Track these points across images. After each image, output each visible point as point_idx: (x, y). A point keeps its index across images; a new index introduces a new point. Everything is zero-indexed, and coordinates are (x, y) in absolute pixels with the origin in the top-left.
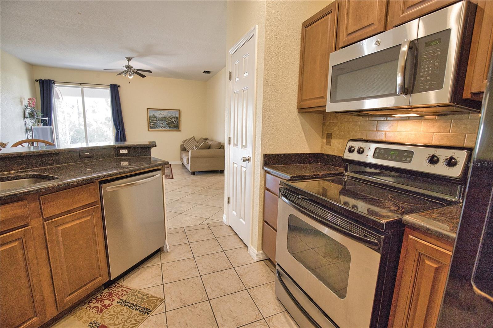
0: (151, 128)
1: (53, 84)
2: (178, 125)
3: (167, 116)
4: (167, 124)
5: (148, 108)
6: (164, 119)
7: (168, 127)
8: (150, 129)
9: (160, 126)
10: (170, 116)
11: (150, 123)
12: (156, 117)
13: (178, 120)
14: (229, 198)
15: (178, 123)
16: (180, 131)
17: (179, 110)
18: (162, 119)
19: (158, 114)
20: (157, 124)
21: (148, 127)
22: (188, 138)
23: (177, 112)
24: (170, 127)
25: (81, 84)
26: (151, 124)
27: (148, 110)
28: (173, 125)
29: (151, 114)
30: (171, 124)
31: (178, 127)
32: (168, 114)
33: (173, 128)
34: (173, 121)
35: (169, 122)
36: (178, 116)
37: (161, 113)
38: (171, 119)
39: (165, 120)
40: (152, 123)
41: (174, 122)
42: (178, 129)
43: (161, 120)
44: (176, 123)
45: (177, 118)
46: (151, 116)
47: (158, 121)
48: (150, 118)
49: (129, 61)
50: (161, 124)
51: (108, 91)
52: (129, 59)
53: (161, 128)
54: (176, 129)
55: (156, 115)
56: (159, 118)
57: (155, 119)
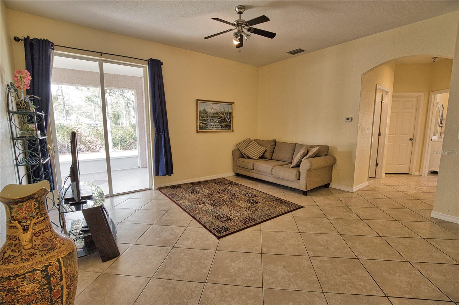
0: (201, 128)
1: (51, 49)
2: (231, 124)
3: (219, 111)
4: (219, 122)
5: (198, 99)
6: (216, 115)
7: (220, 127)
8: (199, 130)
9: (211, 126)
10: (223, 110)
11: (200, 121)
12: (207, 113)
13: (231, 116)
15: (231, 121)
16: (232, 131)
17: (233, 103)
18: (213, 115)
19: (210, 109)
20: (208, 122)
21: (197, 127)
23: (230, 106)
24: (222, 127)
25: (101, 54)
26: (200, 123)
27: (199, 101)
28: (226, 123)
29: (201, 108)
30: (224, 122)
31: (231, 125)
32: (220, 108)
33: (226, 127)
34: (226, 117)
35: (222, 119)
36: (231, 111)
37: (213, 106)
38: (223, 116)
39: (218, 117)
40: (202, 120)
41: (227, 119)
42: (231, 129)
43: (212, 117)
44: (228, 121)
45: (230, 114)
46: (201, 111)
47: (210, 117)
49: (240, 13)
50: (212, 122)
53: (212, 129)
54: (228, 129)
55: (207, 110)
56: (210, 113)
57: (205, 116)
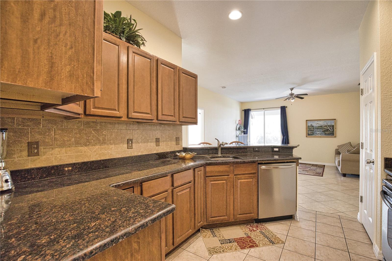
0: (309, 135)
1: (250, 111)
2: (334, 132)
3: (323, 125)
4: (323, 131)
5: (307, 120)
6: (320, 127)
9: (317, 133)
10: (326, 124)
12: (313, 126)
13: (334, 128)
14: (361, 197)
15: (333, 130)
16: (335, 137)
17: (335, 119)
18: (318, 128)
19: (315, 124)
20: (314, 132)
21: (306, 134)
22: (342, 144)
23: (332, 121)
24: (325, 134)
25: (264, 109)
26: (308, 132)
28: (329, 132)
29: (309, 124)
30: (327, 131)
32: (324, 123)
33: (328, 134)
34: (329, 128)
36: (333, 124)
37: (318, 123)
38: (326, 128)
39: (321, 128)
40: (310, 131)
41: (330, 130)
42: (334, 135)
43: (317, 129)
44: (331, 130)
45: (333, 126)
47: (315, 129)
48: (309, 127)
49: (292, 90)
50: (317, 131)
51: (279, 111)
52: (292, 89)
53: (317, 135)
54: (331, 136)
55: (313, 125)
56: (316, 127)
57: (312, 128)
